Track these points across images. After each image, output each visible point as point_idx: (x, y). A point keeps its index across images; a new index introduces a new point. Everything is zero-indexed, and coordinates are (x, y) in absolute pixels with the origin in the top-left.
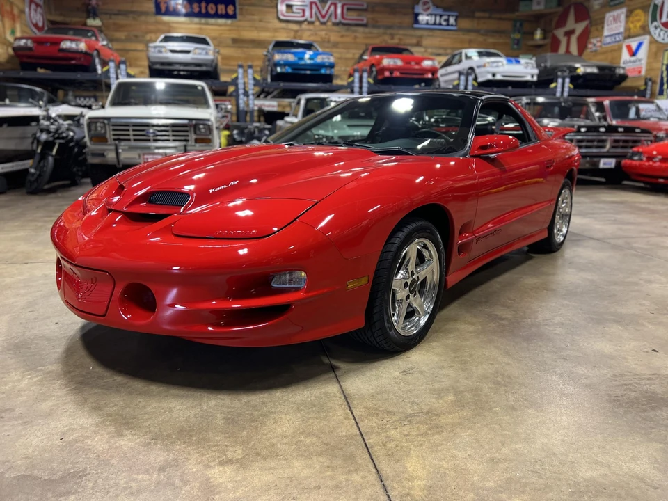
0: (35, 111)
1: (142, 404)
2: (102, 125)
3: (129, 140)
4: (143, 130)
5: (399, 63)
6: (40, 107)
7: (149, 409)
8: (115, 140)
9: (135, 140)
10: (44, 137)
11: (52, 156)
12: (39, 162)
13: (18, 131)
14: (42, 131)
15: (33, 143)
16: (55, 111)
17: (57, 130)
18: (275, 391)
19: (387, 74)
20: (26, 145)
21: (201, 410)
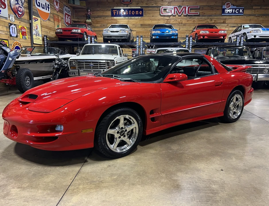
0: (55, 57)
1: (14, 166)
2: (74, 62)
3: (84, 68)
4: (89, 64)
5: (208, 32)
6: (56, 55)
7: (14, 168)
8: (78, 68)
9: (86, 68)
10: (56, 66)
11: (59, 73)
12: (54, 76)
13: (49, 64)
14: (56, 64)
15: (53, 69)
16: (61, 57)
17: (61, 64)
18: (58, 167)
19: (202, 37)
20: (51, 69)
21: (29, 170)
